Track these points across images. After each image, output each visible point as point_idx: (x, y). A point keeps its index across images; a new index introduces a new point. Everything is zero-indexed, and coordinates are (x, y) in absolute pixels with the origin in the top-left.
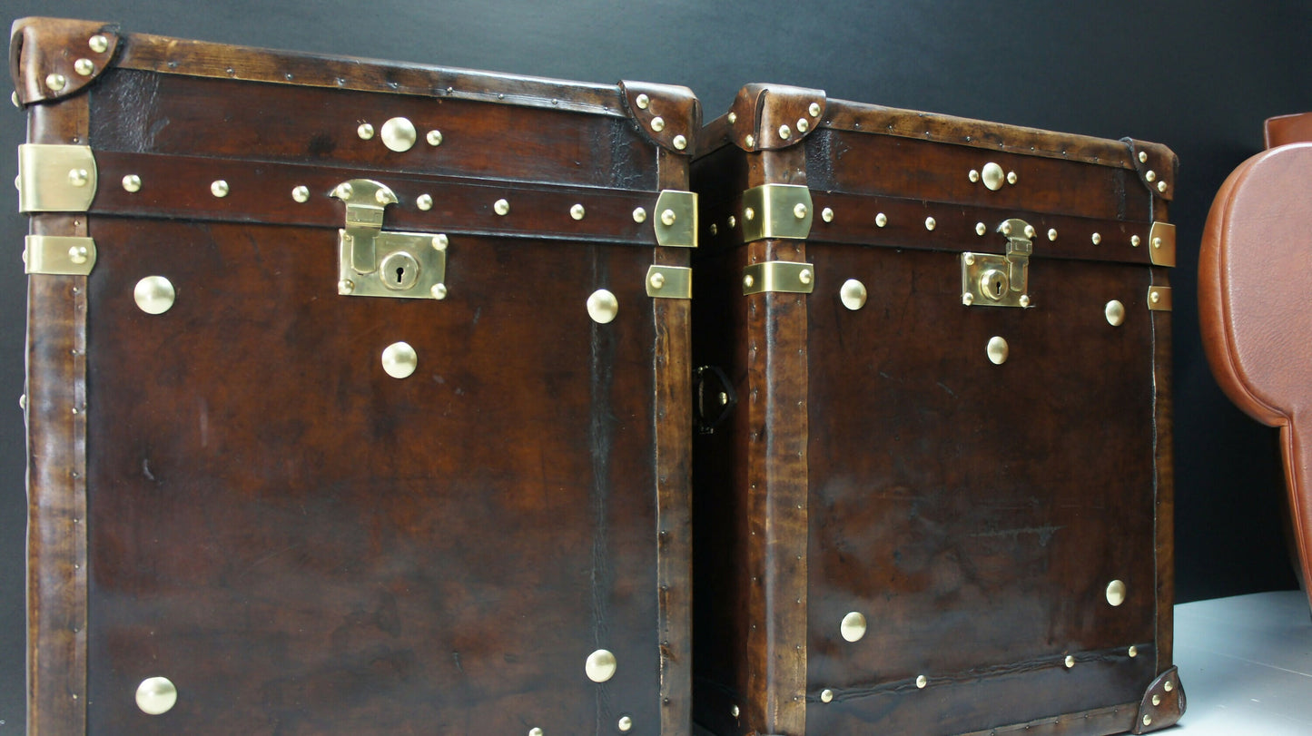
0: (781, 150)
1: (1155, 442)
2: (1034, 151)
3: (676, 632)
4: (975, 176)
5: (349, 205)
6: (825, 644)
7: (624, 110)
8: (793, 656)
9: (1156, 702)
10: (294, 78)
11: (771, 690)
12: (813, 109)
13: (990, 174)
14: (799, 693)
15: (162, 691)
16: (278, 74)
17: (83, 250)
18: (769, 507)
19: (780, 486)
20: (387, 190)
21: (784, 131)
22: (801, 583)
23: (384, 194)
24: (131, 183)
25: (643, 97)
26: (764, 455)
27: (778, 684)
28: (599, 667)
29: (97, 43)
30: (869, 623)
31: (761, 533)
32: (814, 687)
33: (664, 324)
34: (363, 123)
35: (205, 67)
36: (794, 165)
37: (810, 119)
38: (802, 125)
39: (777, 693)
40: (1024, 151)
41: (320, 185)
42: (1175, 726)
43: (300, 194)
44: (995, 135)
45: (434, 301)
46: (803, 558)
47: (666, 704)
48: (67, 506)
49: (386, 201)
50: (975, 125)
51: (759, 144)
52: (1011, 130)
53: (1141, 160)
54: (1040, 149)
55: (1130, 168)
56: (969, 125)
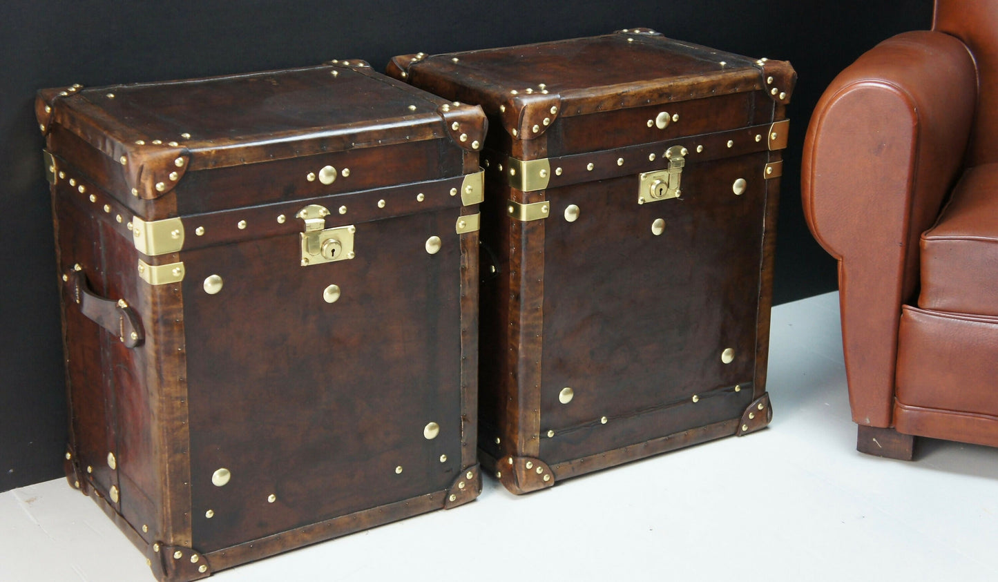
0: (534, 138)
1: (761, 262)
2: (693, 96)
3: (470, 408)
4: (651, 123)
5: (306, 221)
6: (550, 405)
7: (445, 133)
8: (533, 415)
9: (751, 417)
10: (274, 157)
11: (520, 435)
12: (553, 110)
13: (661, 120)
14: (536, 434)
15: (223, 474)
16: (267, 157)
17: (178, 269)
18: (521, 338)
19: (527, 326)
20: (324, 209)
21: (535, 129)
22: (537, 377)
23: (322, 211)
24: (199, 231)
25: (456, 123)
26: (519, 310)
27: (524, 431)
28: (430, 432)
29: (179, 162)
30: (575, 392)
31: (516, 350)
32: (544, 431)
33: (465, 247)
34: (309, 173)
35: (230, 161)
36: (540, 146)
37: (551, 116)
38: (546, 122)
39: (524, 436)
40: (686, 98)
41: (291, 212)
42: (766, 428)
43: (281, 219)
44: (666, 94)
45: (348, 260)
46: (539, 363)
47: (464, 446)
48: (178, 395)
49: (324, 215)
50: (653, 90)
51: (520, 136)
52: (678, 86)
53: (769, 82)
54: (697, 93)
55: (760, 89)
56: (650, 92)
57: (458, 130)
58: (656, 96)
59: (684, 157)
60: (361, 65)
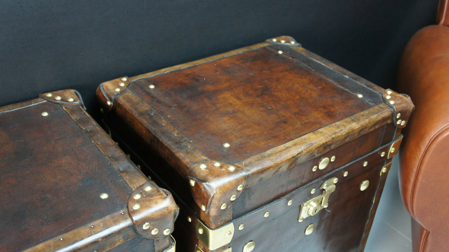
0: (221, 213)
4: (315, 169)
12: (240, 188)
13: (323, 164)
21: (223, 206)
25: (147, 223)
37: (238, 192)
40: (342, 144)
44: (329, 145)
50: (321, 146)
51: (209, 213)
52: (338, 137)
53: (398, 117)
54: (350, 138)
55: (390, 122)
56: (318, 148)
57: (149, 228)
58: (322, 148)
59: (335, 184)
60: (71, 100)
